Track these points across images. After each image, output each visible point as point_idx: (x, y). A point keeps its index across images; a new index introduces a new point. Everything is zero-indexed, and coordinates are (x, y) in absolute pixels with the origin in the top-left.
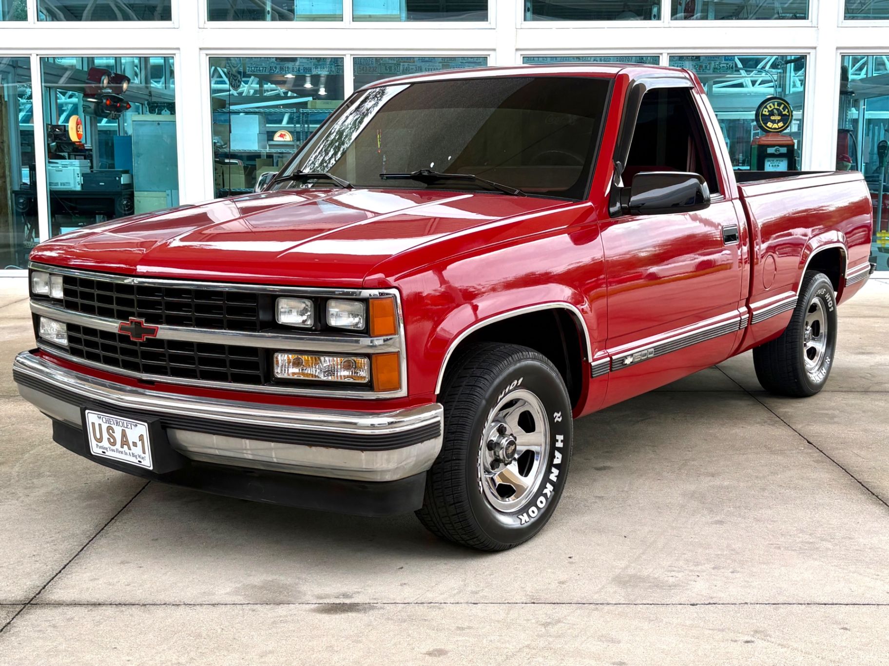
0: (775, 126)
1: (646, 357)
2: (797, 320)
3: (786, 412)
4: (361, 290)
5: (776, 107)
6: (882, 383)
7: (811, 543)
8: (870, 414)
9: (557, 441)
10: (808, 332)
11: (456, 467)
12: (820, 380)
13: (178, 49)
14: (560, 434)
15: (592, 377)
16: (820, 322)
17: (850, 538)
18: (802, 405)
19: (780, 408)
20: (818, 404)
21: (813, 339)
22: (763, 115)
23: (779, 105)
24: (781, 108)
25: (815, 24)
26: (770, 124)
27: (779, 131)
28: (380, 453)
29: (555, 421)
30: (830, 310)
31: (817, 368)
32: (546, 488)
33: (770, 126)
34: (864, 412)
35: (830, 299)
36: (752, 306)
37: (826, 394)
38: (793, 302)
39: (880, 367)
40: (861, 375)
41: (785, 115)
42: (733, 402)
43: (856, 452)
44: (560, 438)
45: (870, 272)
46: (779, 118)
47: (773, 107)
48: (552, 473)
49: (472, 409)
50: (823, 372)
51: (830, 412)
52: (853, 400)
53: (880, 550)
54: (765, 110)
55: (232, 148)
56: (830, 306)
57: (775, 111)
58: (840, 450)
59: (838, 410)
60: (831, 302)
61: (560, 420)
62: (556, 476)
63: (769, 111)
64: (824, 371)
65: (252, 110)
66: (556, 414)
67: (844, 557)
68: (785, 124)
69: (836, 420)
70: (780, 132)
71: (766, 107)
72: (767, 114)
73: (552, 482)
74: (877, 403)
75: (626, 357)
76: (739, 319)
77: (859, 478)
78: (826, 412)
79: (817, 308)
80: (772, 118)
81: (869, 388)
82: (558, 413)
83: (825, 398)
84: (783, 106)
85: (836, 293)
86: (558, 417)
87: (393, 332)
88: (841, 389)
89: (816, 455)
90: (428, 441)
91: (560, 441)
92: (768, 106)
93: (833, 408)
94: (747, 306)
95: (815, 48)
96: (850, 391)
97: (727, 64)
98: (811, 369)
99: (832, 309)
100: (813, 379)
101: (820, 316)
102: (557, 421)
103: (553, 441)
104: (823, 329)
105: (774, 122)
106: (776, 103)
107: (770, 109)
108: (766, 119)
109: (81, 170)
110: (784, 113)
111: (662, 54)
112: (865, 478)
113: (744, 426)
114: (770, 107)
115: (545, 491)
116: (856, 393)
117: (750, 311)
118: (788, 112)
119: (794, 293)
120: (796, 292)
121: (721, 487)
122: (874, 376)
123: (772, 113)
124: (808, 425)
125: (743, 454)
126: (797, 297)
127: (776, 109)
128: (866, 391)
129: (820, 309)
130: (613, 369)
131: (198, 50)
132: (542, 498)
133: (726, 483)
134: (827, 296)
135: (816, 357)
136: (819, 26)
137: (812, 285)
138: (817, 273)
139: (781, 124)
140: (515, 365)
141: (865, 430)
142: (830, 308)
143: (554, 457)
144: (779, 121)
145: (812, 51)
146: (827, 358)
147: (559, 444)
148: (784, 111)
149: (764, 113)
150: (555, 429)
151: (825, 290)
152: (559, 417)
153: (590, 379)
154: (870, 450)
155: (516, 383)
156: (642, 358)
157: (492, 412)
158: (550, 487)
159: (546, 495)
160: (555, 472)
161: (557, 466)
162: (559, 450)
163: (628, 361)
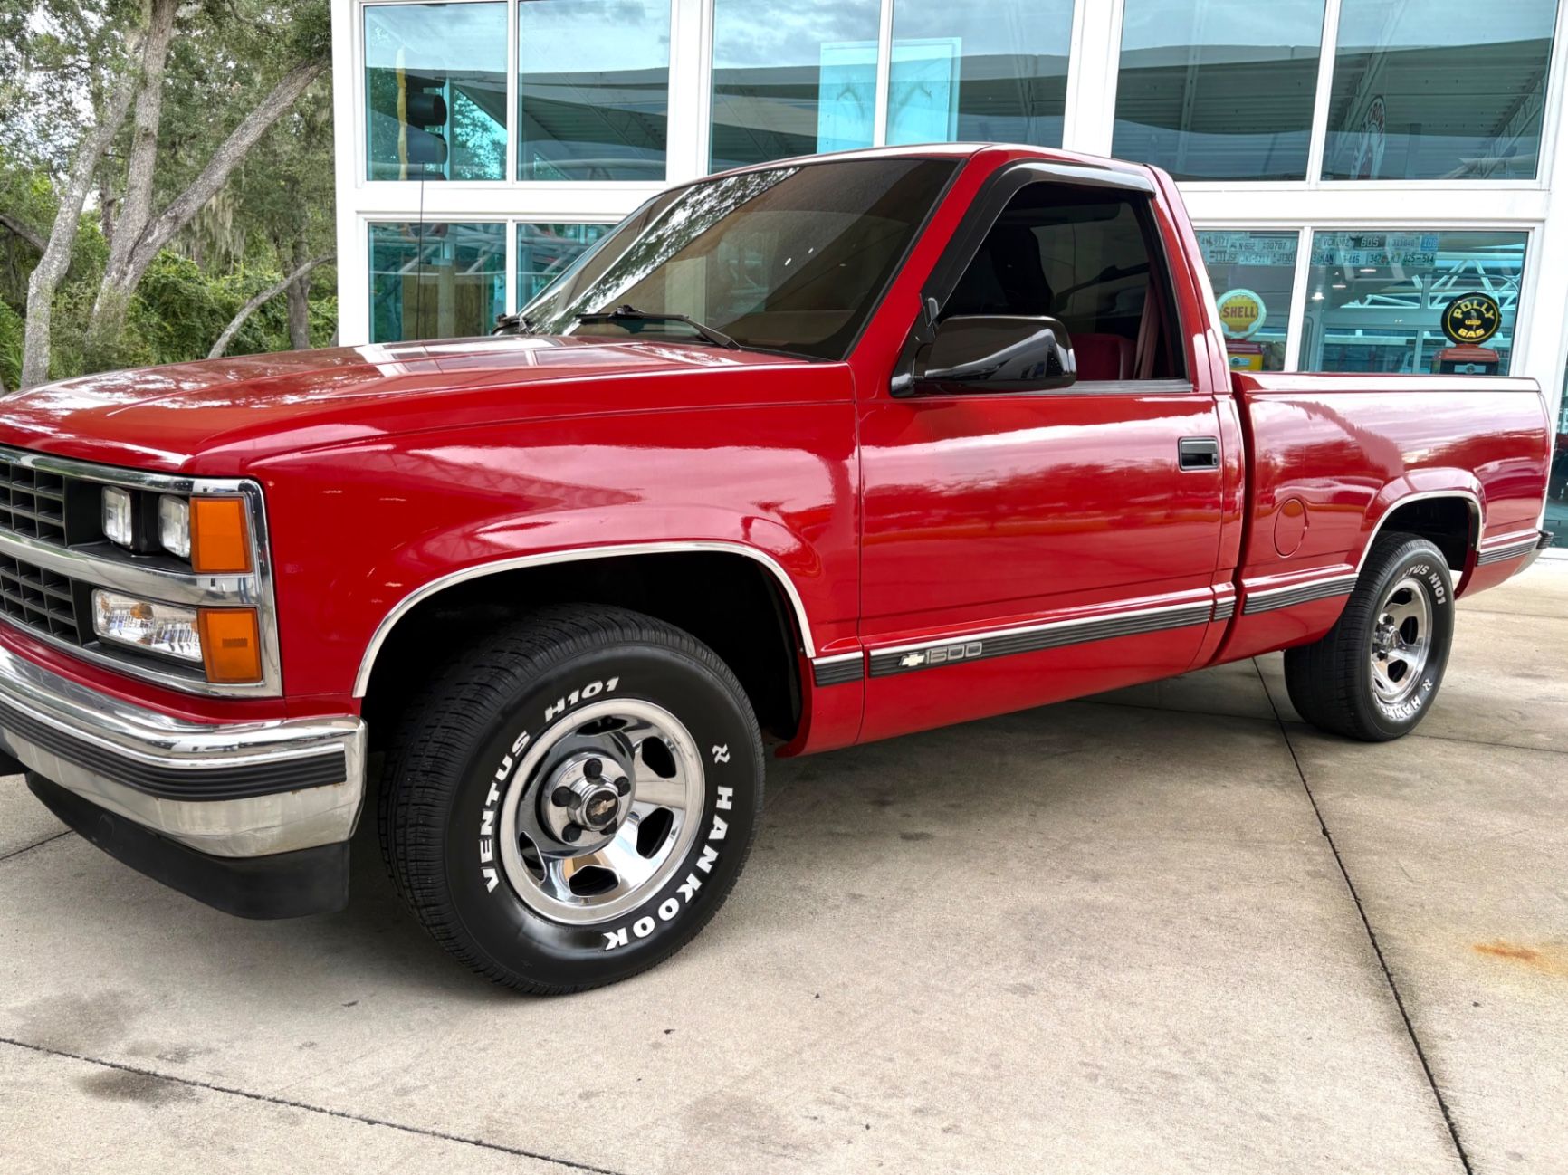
0: (1472, 334)
1: (961, 656)
2: (1359, 614)
3: (1321, 766)
4: (191, 479)
5: (1475, 307)
6: (1534, 732)
7: (1174, 1076)
8: (1478, 787)
9: (720, 797)
10: (1389, 635)
11: (424, 840)
12: (1405, 716)
14: (726, 785)
15: (816, 685)
16: (1419, 621)
17: (1267, 1080)
18: (1360, 755)
19: (1316, 757)
20: (1391, 757)
21: (1400, 647)
22: (1452, 317)
23: (1480, 304)
24: (1483, 309)
25: (1545, 185)
26: (1463, 332)
27: (1475, 343)
28: (186, 806)
29: (716, 760)
30: (1440, 602)
31: (1403, 696)
32: (687, 883)
33: (1464, 334)
34: (1469, 782)
35: (1439, 583)
36: (1247, 583)
37: (1417, 740)
38: (1346, 582)
39: (1544, 702)
40: (1502, 713)
41: (1489, 318)
42: (1243, 738)
43: (1403, 863)
44: (725, 792)
45: (1540, 546)
46: (1478, 322)
47: (1470, 307)
48: (705, 855)
49: (466, 729)
50: (1414, 703)
51: (1401, 775)
52: (1462, 757)
53: (1315, 1126)
54: (1458, 310)
56: (1438, 595)
57: (1473, 313)
58: (1375, 854)
59: (1421, 772)
60: (1441, 589)
61: (726, 759)
62: (710, 863)
63: (1463, 313)
64: (1417, 702)
66: (716, 749)
67: (1221, 1131)
68: (1486, 332)
69: (1406, 791)
70: (1479, 343)
71: (1459, 307)
72: (1460, 316)
73: (700, 874)
74: (1503, 768)
75: (907, 654)
76: (1210, 602)
77: (1376, 924)
78: (1393, 774)
79: (1413, 596)
80: (1468, 322)
81: (1503, 738)
82: (722, 746)
83: (1410, 748)
84: (1486, 305)
85: (1456, 576)
86: (721, 753)
87: (243, 567)
88: (1452, 735)
89: (1320, 859)
90: (313, 790)
91: (725, 798)
92: (1462, 306)
93: (1413, 769)
94: (1237, 581)
95: (1543, 221)
96: (1466, 740)
97: (1425, 255)
98: (1392, 697)
99: (1443, 600)
100: (1391, 713)
101: (1421, 610)
102: (720, 761)
103: (711, 796)
104: (1424, 633)
105: (1469, 328)
106: (1475, 302)
107: (1465, 310)
108: (1458, 324)
110: (1486, 316)
111: (1302, 228)
112: (1391, 927)
113: (1228, 784)
114: (1466, 306)
115: (683, 889)
116: (1474, 745)
117: (1240, 591)
118: (1494, 314)
119: (1349, 567)
120: (1356, 566)
121: (1090, 906)
122: (1523, 717)
123: (1467, 315)
124: (1346, 796)
125: (1185, 841)
126: (1356, 575)
127: (1476, 310)
128: (1495, 743)
129: (1418, 598)
130: (873, 674)
132: (673, 903)
133: (1108, 898)
134: (1434, 578)
135: (1403, 679)
136: (1552, 189)
137: (1399, 557)
138: (1412, 539)
139: (1480, 332)
140: (595, 651)
141: (1450, 821)
142: (1440, 598)
143: (712, 826)
144: (1478, 327)
145: (1538, 226)
146: (1427, 680)
147: (724, 804)
148: (1488, 312)
149: (1455, 315)
150: (714, 776)
151: (1428, 568)
152: (724, 755)
153: (814, 689)
154: (1436, 864)
155: (598, 686)
156: (951, 658)
157: (527, 738)
158: (693, 883)
159: (680, 897)
160: (710, 854)
161: (715, 845)
162: (723, 814)
163: (912, 661)
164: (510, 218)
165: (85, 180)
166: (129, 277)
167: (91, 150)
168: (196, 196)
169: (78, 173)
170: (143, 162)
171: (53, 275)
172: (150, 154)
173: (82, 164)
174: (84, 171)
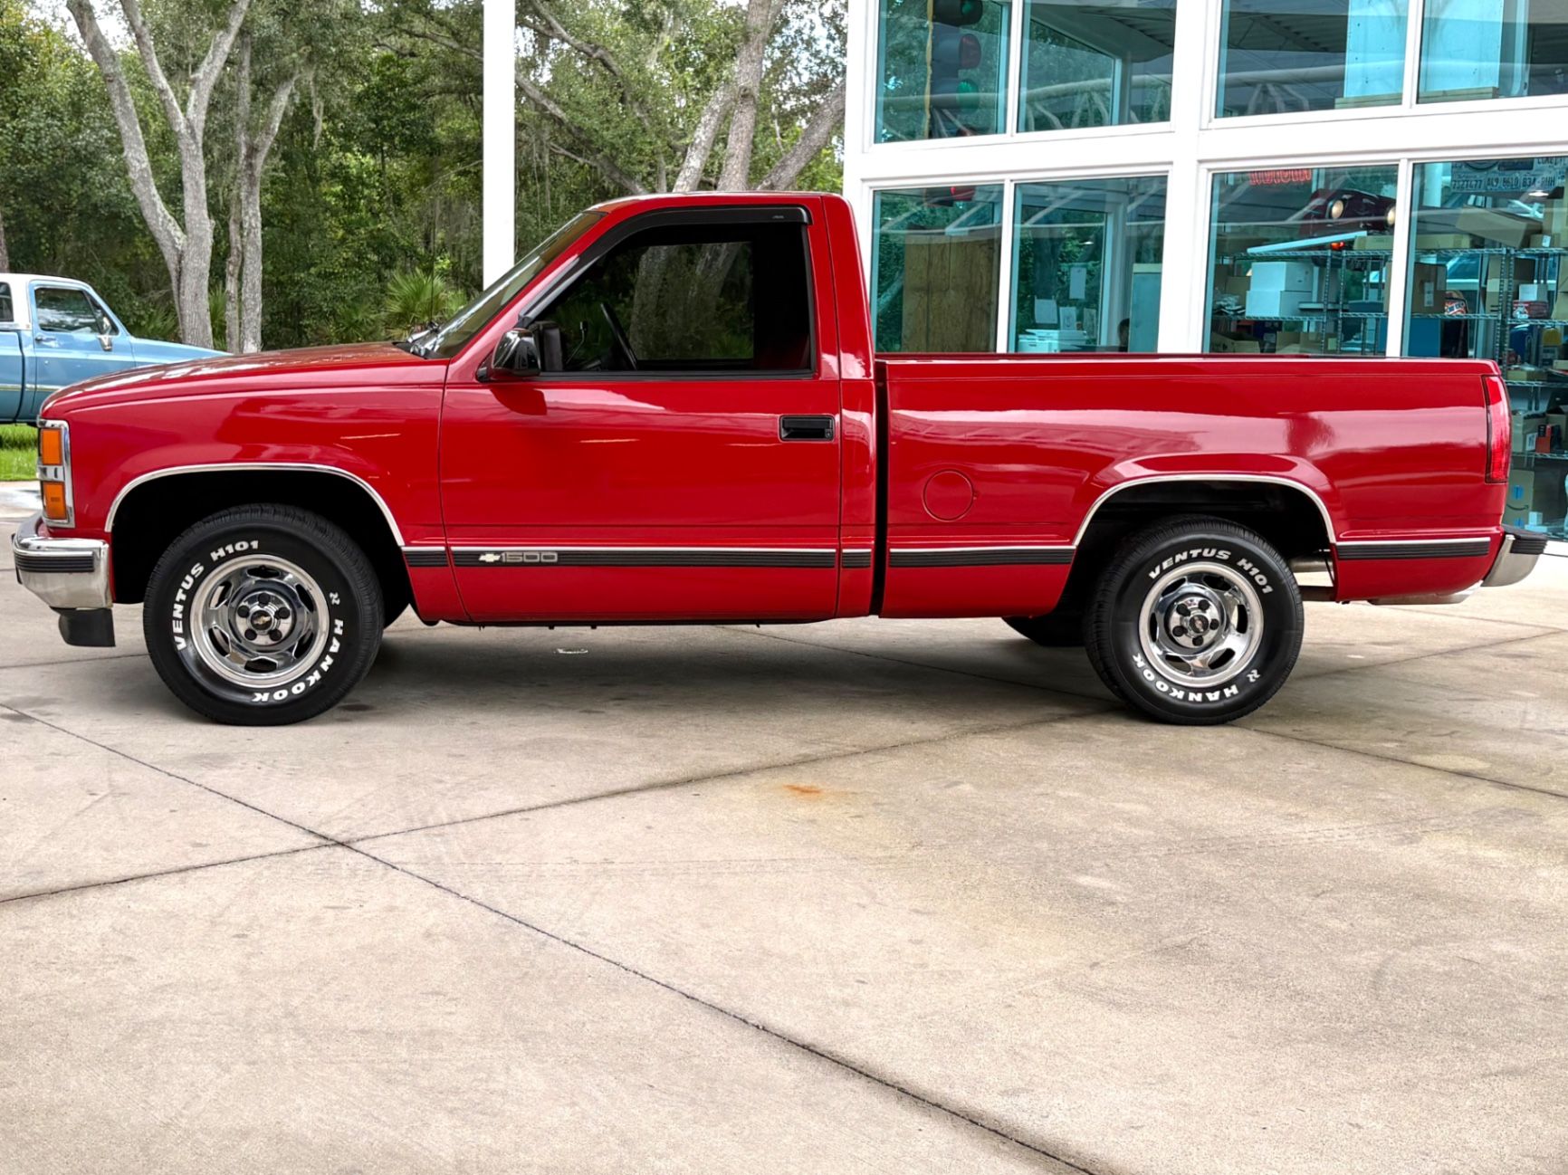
1: (537, 559)
13: (1171, 163)
14: (341, 619)
15: (405, 564)
16: (1248, 610)
21: (1237, 637)
30: (1265, 591)
32: (312, 675)
35: (1256, 570)
38: (1054, 552)
44: (339, 623)
48: (325, 661)
50: (1227, 692)
55: (1247, 314)
56: (1259, 583)
60: (1262, 576)
61: (339, 603)
62: (328, 665)
64: (1232, 690)
65: (1278, 254)
66: (331, 595)
73: (321, 671)
75: (484, 553)
76: (833, 550)
82: (337, 594)
86: (334, 598)
90: (79, 573)
91: (338, 627)
99: (1269, 589)
102: (334, 603)
103: (332, 625)
104: (1255, 623)
109: (1060, 345)
115: (309, 678)
120: (1071, 539)
126: (1072, 547)
130: (457, 563)
131: (1196, 163)
132: (302, 685)
134: (1245, 565)
142: (1263, 587)
143: (331, 644)
146: (1255, 671)
150: (334, 612)
151: (1227, 552)
152: (338, 600)
153: (408, 567)
155: (246, 545)
156: (526, 560)
157: (201, 569)
158: (316, 676)
159: (307, 683)
160: (329, 660)
161: (332, 655)
162: (338, 637)
163: (490, 558)
164: (1007, 177)
165: (704, 148)
166: (721, 259)
167: (713, 112)
168: (794, 160)
169: (697, 141)
170: (741, 126)
171: (662, 258)
172: (748, 116)
173: (702, 129)
174: (703, 138)
